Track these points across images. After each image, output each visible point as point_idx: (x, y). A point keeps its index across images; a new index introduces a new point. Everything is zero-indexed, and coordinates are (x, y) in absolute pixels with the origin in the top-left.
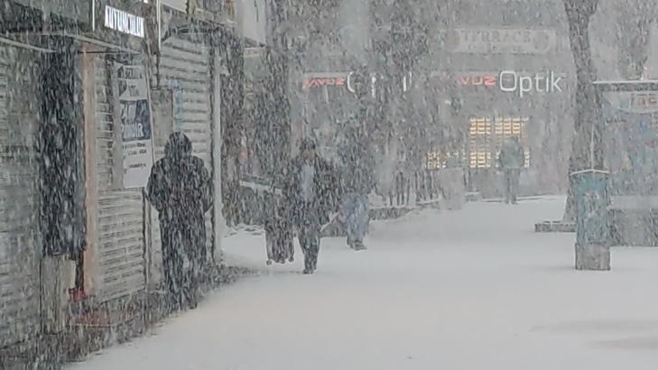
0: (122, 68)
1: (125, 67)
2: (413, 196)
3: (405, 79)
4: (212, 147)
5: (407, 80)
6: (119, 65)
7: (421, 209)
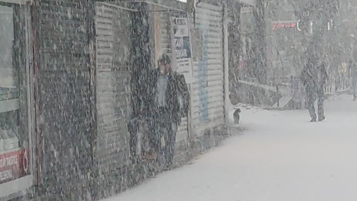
0: (175, 19)
1: (177, 19)
2: (334, 87)
3: (328, 23)
4: (224, 61)
5: (330, 24)
6: (174, 18)
7: (338, 95)
